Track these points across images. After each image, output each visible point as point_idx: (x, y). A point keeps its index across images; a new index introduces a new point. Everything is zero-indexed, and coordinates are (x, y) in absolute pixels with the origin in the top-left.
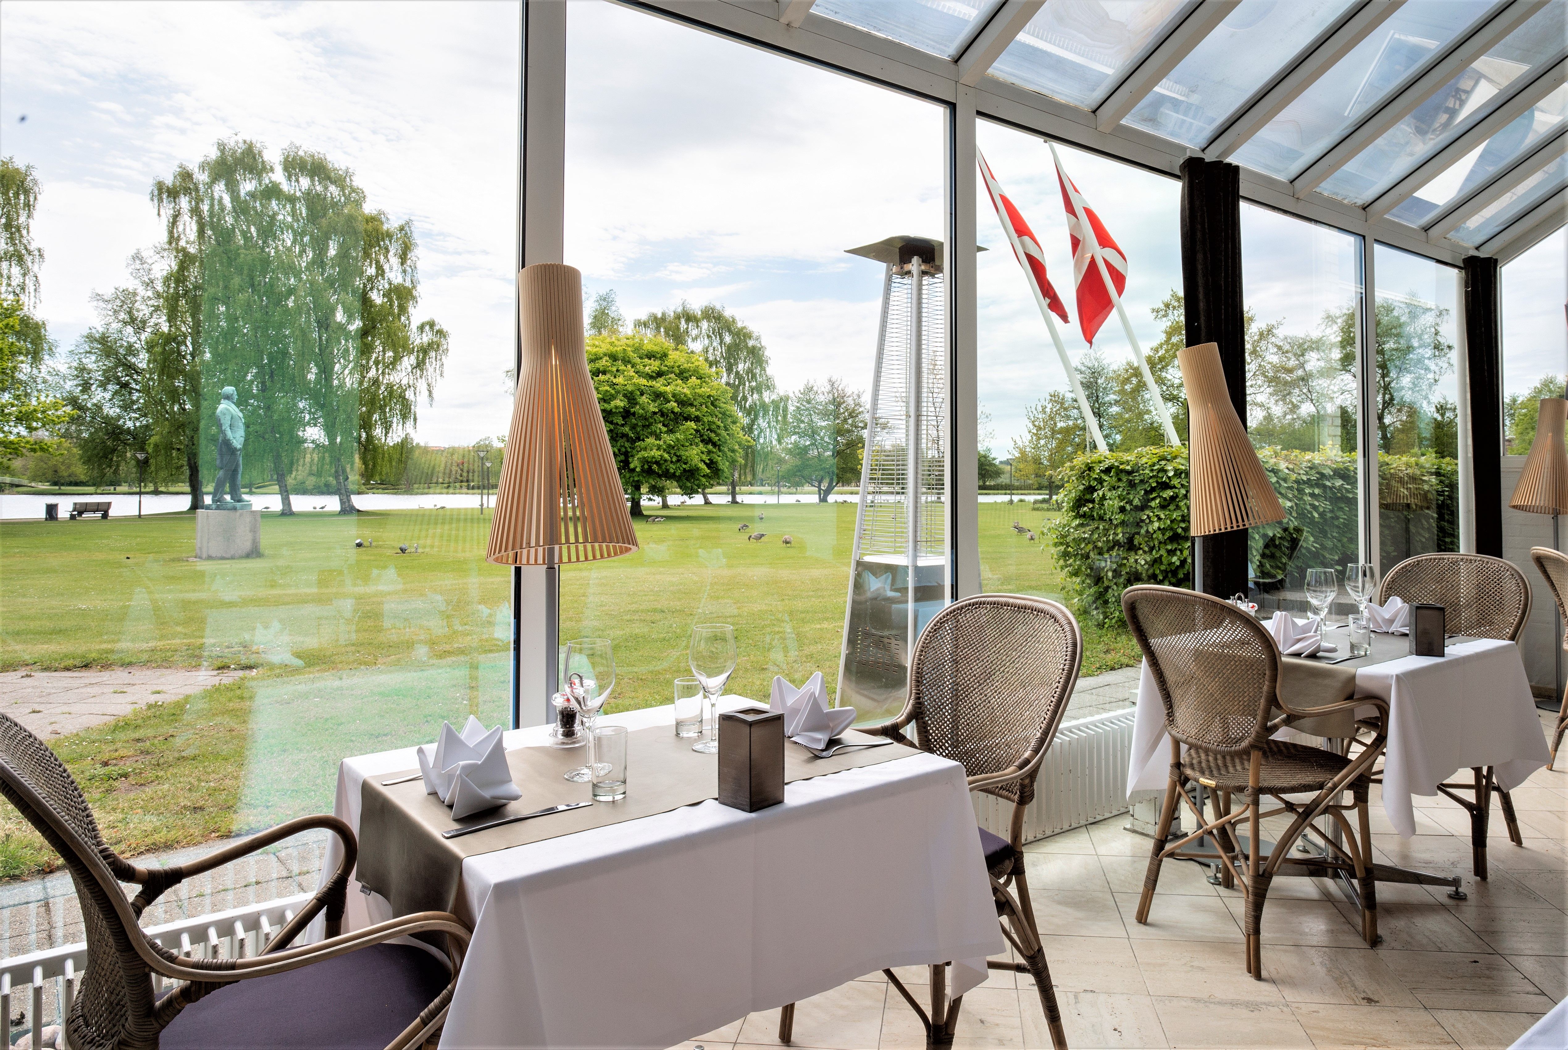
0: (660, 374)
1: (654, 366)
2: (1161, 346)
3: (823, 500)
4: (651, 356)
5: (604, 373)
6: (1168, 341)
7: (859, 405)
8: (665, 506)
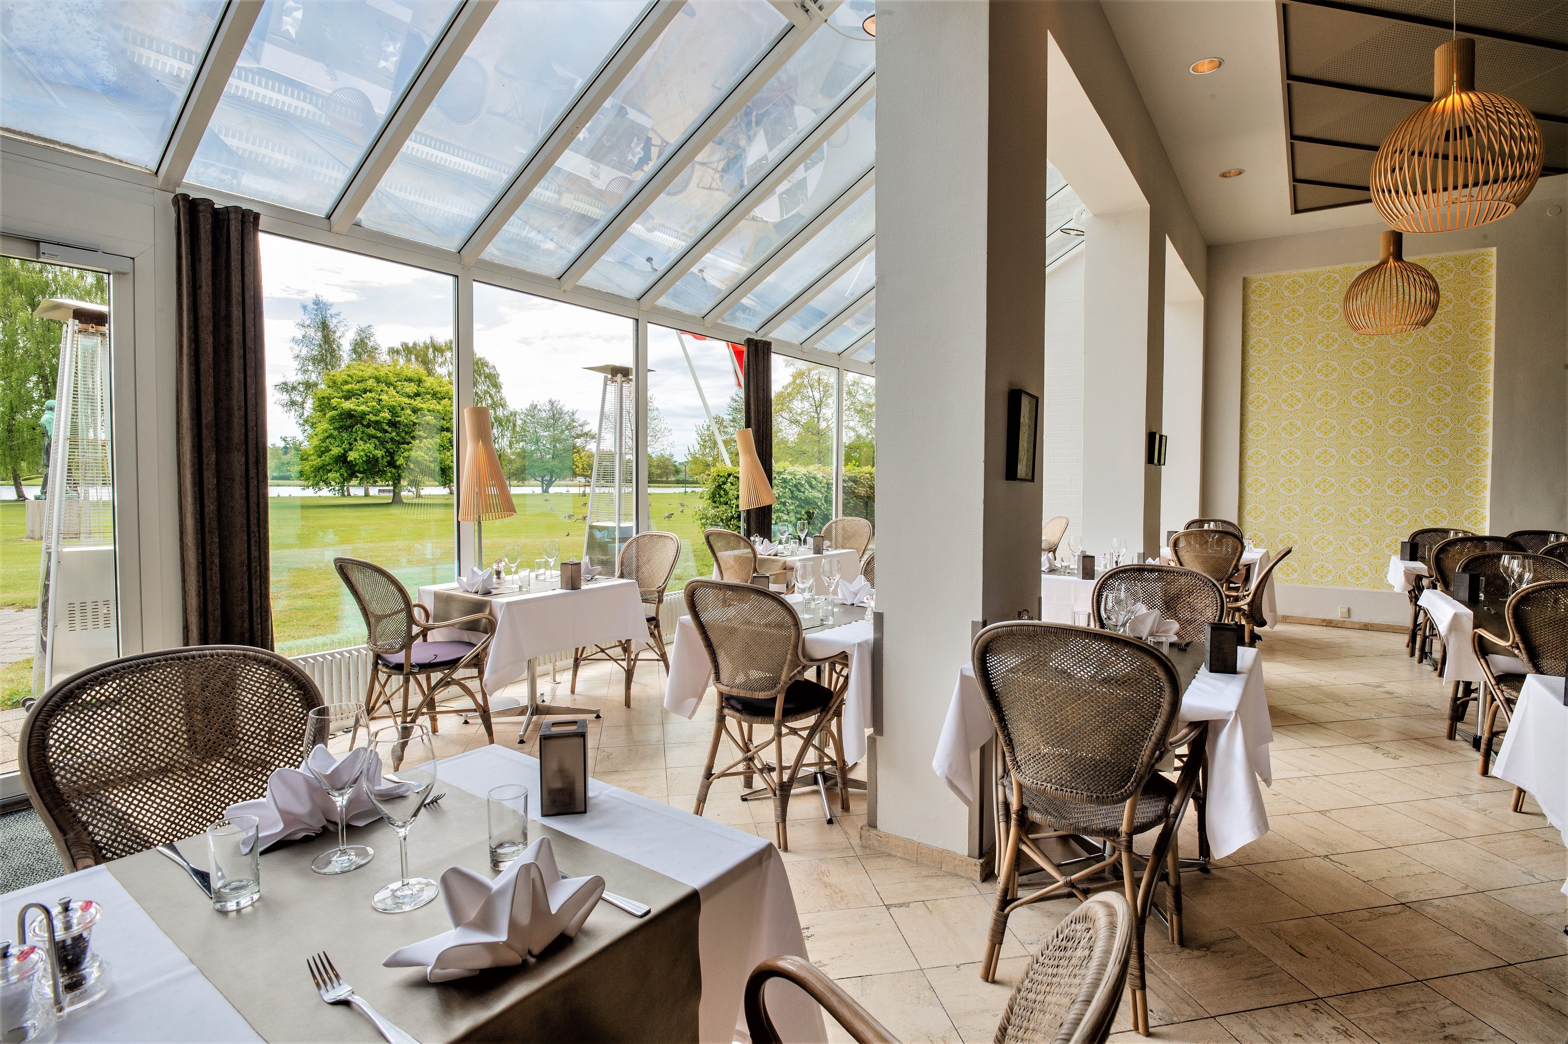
0: (417, 395)
1: (411, 388)
2: (789, 385)
3: (546, 491)
4: (410, 380)
5: (370, 391)
6: (794, 382)
7: (573, 421)
8: (419, 496)
